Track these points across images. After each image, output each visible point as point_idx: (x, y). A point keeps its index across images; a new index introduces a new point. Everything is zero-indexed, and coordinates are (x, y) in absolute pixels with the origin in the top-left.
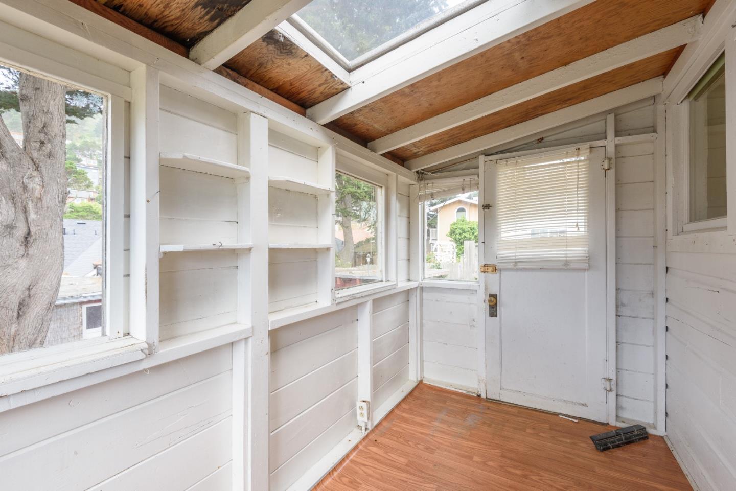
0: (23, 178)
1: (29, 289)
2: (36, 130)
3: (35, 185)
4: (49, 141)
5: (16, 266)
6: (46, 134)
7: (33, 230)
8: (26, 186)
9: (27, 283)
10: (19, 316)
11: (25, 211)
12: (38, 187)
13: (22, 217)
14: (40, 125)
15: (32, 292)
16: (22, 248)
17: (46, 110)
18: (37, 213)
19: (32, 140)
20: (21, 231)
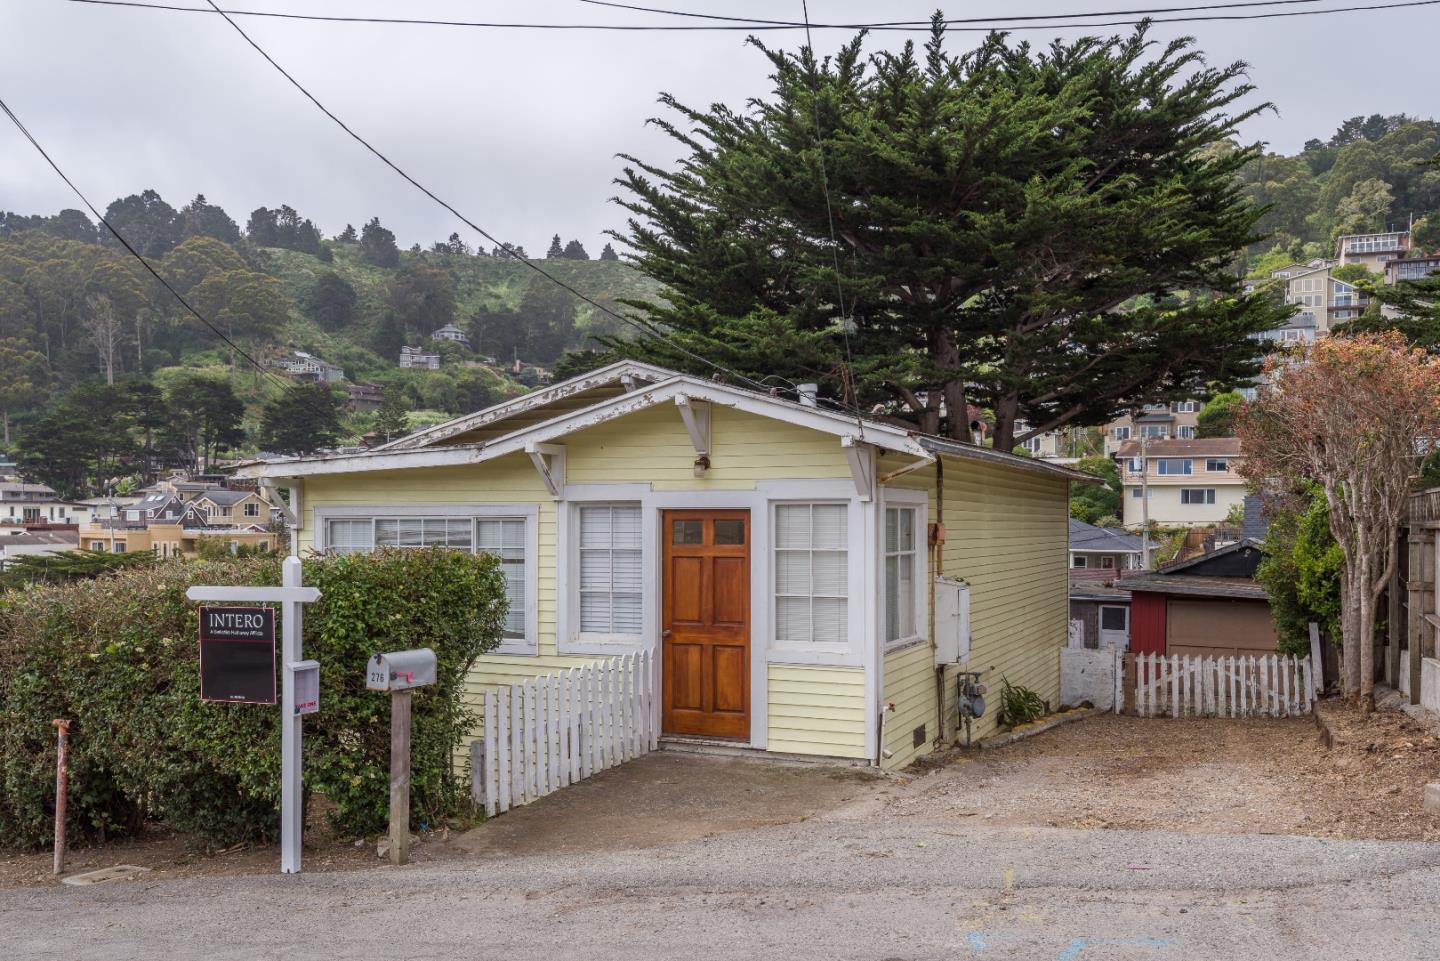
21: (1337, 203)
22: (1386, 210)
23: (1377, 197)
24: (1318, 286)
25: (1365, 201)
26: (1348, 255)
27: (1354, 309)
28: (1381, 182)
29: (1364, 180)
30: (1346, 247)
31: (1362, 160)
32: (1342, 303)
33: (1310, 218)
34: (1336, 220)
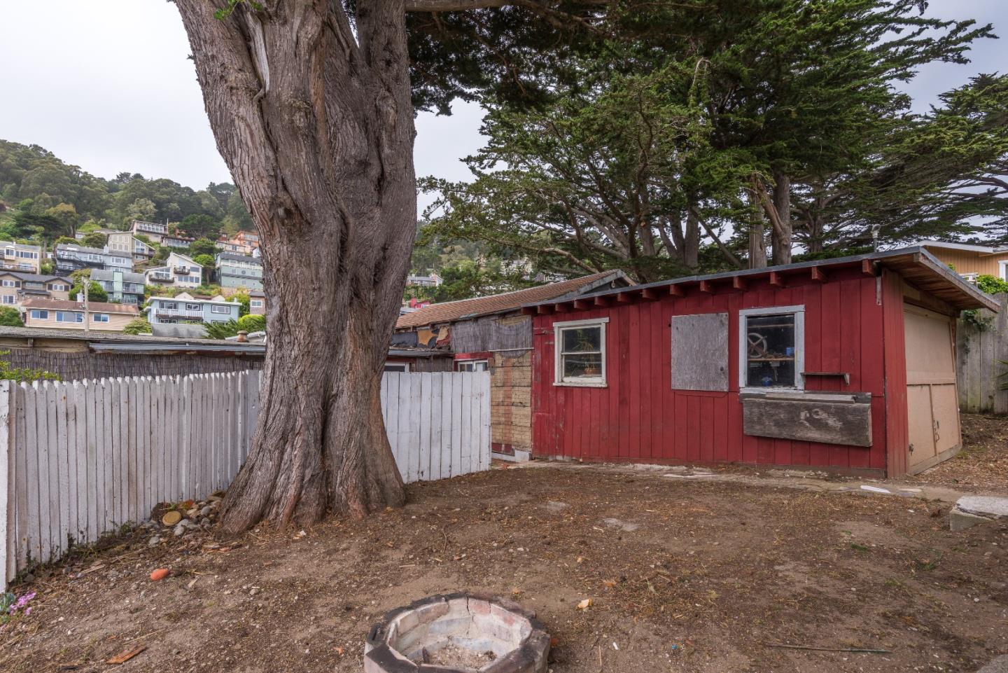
0: (375, 99)
1: (384, 249)
2: (381, 48)
3: (389, 108)
4: (396, 61)
5: (371, 215)
6: (391, 52)
7: (388, 169)
8: (380, 110)
9: (382, 241)
10: (376, 283)
11: (378, 145)
12: (392, 111)
13: (375, 153)
14: (383, 41)
15: (388, 252)
16: (376, 194)
17: (389, 23)
18: (391, 147)
19: (377, 59)
20: (374, 172)
21: (126, 206)
22: (153, 215)
23: (148, 208)
24: (126, 240)
25: (142, 208)
26: (138, 230)
27: (146, 255)
28: (150, 202)
29: (141, 198)
30: (136, 226)
31: (139, 189)
32: (140, 252)
33: (108, 211)
34: (125, 214)
